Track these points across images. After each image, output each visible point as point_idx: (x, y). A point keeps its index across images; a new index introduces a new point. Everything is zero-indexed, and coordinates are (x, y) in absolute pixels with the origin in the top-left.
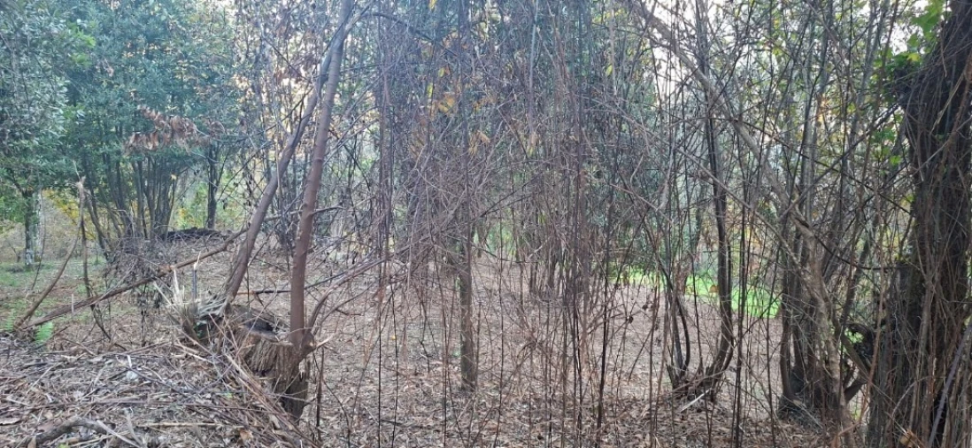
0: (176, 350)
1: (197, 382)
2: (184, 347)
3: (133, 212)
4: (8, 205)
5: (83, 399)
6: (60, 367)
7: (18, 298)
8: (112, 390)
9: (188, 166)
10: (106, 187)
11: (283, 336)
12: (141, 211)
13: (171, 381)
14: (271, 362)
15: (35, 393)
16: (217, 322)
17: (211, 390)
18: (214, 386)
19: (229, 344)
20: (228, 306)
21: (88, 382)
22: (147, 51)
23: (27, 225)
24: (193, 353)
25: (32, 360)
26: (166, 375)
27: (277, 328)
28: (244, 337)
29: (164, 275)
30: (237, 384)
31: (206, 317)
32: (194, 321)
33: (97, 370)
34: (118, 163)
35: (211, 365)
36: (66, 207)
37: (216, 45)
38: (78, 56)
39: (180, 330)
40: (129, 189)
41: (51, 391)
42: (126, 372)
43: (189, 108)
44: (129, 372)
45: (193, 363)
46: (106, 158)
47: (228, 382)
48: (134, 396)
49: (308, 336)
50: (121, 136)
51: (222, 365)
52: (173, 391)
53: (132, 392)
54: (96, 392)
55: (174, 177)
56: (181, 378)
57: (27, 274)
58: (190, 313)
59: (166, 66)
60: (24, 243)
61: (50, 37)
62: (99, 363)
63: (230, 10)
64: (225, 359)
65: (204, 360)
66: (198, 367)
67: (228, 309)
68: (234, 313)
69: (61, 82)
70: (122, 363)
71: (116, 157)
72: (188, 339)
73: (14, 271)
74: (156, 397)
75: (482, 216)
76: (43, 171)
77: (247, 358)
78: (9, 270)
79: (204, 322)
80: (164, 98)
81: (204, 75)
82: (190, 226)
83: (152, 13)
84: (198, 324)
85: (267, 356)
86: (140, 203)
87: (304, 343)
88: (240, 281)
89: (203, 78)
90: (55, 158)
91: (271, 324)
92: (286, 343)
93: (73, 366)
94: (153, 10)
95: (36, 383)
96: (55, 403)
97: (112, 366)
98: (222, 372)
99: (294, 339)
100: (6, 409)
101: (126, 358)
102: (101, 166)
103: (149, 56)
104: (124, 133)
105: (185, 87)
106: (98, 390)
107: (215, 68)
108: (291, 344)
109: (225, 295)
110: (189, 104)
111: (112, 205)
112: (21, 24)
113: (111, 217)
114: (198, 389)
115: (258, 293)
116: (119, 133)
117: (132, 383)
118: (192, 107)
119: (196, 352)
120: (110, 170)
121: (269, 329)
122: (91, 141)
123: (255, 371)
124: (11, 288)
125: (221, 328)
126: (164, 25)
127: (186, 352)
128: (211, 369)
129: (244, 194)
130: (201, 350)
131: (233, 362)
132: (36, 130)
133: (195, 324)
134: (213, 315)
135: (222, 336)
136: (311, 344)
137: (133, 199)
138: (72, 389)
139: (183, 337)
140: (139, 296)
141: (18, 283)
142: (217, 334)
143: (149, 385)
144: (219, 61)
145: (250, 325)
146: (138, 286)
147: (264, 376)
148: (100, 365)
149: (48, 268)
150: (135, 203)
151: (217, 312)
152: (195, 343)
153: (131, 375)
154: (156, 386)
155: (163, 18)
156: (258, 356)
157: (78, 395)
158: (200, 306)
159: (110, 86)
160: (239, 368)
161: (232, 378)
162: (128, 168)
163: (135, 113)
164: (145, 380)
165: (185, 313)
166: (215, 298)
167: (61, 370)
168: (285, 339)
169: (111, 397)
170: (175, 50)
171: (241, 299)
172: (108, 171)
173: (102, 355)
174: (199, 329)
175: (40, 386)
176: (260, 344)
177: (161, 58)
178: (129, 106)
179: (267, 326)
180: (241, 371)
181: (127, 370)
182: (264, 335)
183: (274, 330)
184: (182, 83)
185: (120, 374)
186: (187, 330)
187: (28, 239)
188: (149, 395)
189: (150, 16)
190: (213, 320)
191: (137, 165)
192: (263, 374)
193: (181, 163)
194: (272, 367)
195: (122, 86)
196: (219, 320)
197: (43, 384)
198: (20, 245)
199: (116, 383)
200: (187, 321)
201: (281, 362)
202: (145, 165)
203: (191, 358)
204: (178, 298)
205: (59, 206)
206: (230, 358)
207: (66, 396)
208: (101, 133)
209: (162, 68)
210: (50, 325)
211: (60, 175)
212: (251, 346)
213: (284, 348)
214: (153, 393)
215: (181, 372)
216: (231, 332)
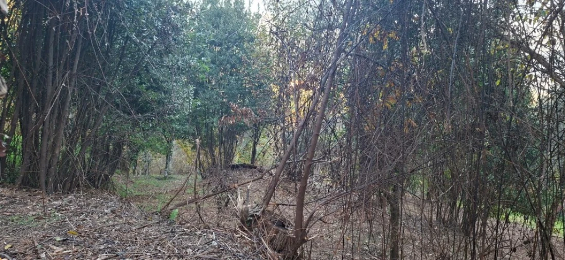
0: (236, 232)
1: (246, 252)
2: (241, 231)
3: (216, 152)
4: (161, 147)
5: (191, 253)
6: (182, 235)
7: (160, 194)
8: (205, 250)
9: (245, 131)
10: (205, 140)
11: (291, 231)
12: (220, 153)
13: (233, 249)
14: (283, 246)
15: (170, 247)
16: (258, 219)
17: (252, 257)
18: (254, 255)
19: (263, 232)
20: (264, 210)
21: (194, 245)
22: (231, 72)
23: (167, 157)
24: (245, 235)
25: (169, 229)
26: (231, 246)
27: (287, 226)
28: (271, 229)
29: (231, 189)
30: (265, 256)
31: (252, 216)
32: (246, 217)
33: (199, 239)
34: (212, 128)
35: (253, 243)
36: (185, 148)
37: (264, 69)
38: (201, 76)
39: (239, 221)
40: (215, 142)
41: (177, 247)
42: (212, 241)
43: (248, 101)
44: (213, 242)
45: (244, 241)
46: (207, 125)
47: (261, 254)
48: (215, 255)
49: (304, 233)
50: (214, 115)
51: (258, 244)
52: (234, 255)
53: (214, 253)
54: (198, 251)
55: (238, 136)
56: (238, 248)
57: (164, 181)
58: (245, 213)
59: (239, 79)
60: (165, 165)
61: (190, 67)
62: (200, 234)
63: (271, 51)
64: (261, 241)
65: (250, 239)
66: (247, 243)
67: (263, 212)
68: (266, 215)
69: (192, 88)
70: (211, 236)
71: (211, 125)
72: (243, 227)
73: (159, 179)
74: (226, 257)
75: (411, 172)
76: (178, 131)
77: (271, 242)
78: (157, 178)
79: (251, 218)
80: (236, 96)
81: (257, 84)
82: (242, 162)
83: (235, 53)
84: (248, 219)
85: (282, 242)
86: (220, 149)
87: (302, 237)
88: (271, 197)
89: (256, 85)
90: (183, 125)
91: (284, 223)
92: (292, 235)
93: (188, 235)
94: (235, 52)
95: (171, 241)
96: (179, 254)
97: (206, 237)
98: (258, 248)
99: (296, 233)
100: (156, 254)
101: (212, 233)
102: (204, 129)
103: (231, 75)
104: (216, 113)
105: (247, 90)
106: (199, 249)
107: (262, 81)
108: (294, 236)
109: (262, 205)
110: (248, 99)
111: (207, 149)
112: (178, 61)
113: (206, 155)
114: (246, 256)
115: (278, 205)
116: (214, 113)
117: (214, 247)
118: (249, 100)
119: (246, 234)
120: (208, 131)
121: (283, 226)
122: (200, 116)
123: (274, 249)
124: (157, 188)
125: (259, 222)
126: (240, 59)
127: (241, 234)
128: (253, 245)
129: (274, 149)
130: (248, 234)
131: (264, 243)
132: (178, 111)
133: (247, 219)
134: (256, 215)
135: (260, 227)
136: (306, 238)
137: (217, 147)
138: (187, 247)
139: (240, 225)
140: (218, 199)
141: (160, 186)
142: (257, 226)
143: (223, 250)
144: (264, 77)
145: (274, 223)
146: (218, 194)
147: (279, 253)
148: (200, 236)
149: (174, 179)
150: (218, 149)
151: (258, 214)
152: (246, 229)
153: (215, 243)
154: (226, 251)
155: (240, 56)
156: (277, 241)
157: (189, 251)
158: (250, 210)
159: (212, 89)
160: (267, 246)
161: (263, 252)
162: (216, 131)
163: (222, 103)
164: (221, 247)
165: (242, 212)
166: (257, 205)
167: (182, 236)
168: (292, 233)
169: (204, 254)
170: (244, 71)
171: (270, 208)
172: (207, 132)
173: (201, 230)
174: (248, 221)
175: (173, 244)
176: (279, 234)
177: (237, 76)
178: (220, 100)
179: (282, 224)
180: (268, 248)
181: (213, 240)
182: (281, 229)
183: (286, 227)
184: (245, 88)
185: (209, 242)
186: (242, 221)
187: (167, 163)
188: (222, 256)
189: (234, 55)
190: (256, 218)
191: (220, 129)
192: (279, 252)
193: (242, 129)
194: (284, 248)
195: (218, 90)
196: (259, 218)
197: (174, 243)
198: (162, 166)
199: (207, 247)
200: (243, 217)
201: (289, 246)
202: (224, 129)
203: (243, 238)
204: (239, 204)
205: (182, 148)
206: (263, 240)
207: (184, 251)
208: (206, 112)
209: (237, 81)
210: (177, 210)
211: (185, 133)
212: (274, 235)
213: (291, 238)
214: (224, 255)
215: (238, 245)
216: (264, 226)
